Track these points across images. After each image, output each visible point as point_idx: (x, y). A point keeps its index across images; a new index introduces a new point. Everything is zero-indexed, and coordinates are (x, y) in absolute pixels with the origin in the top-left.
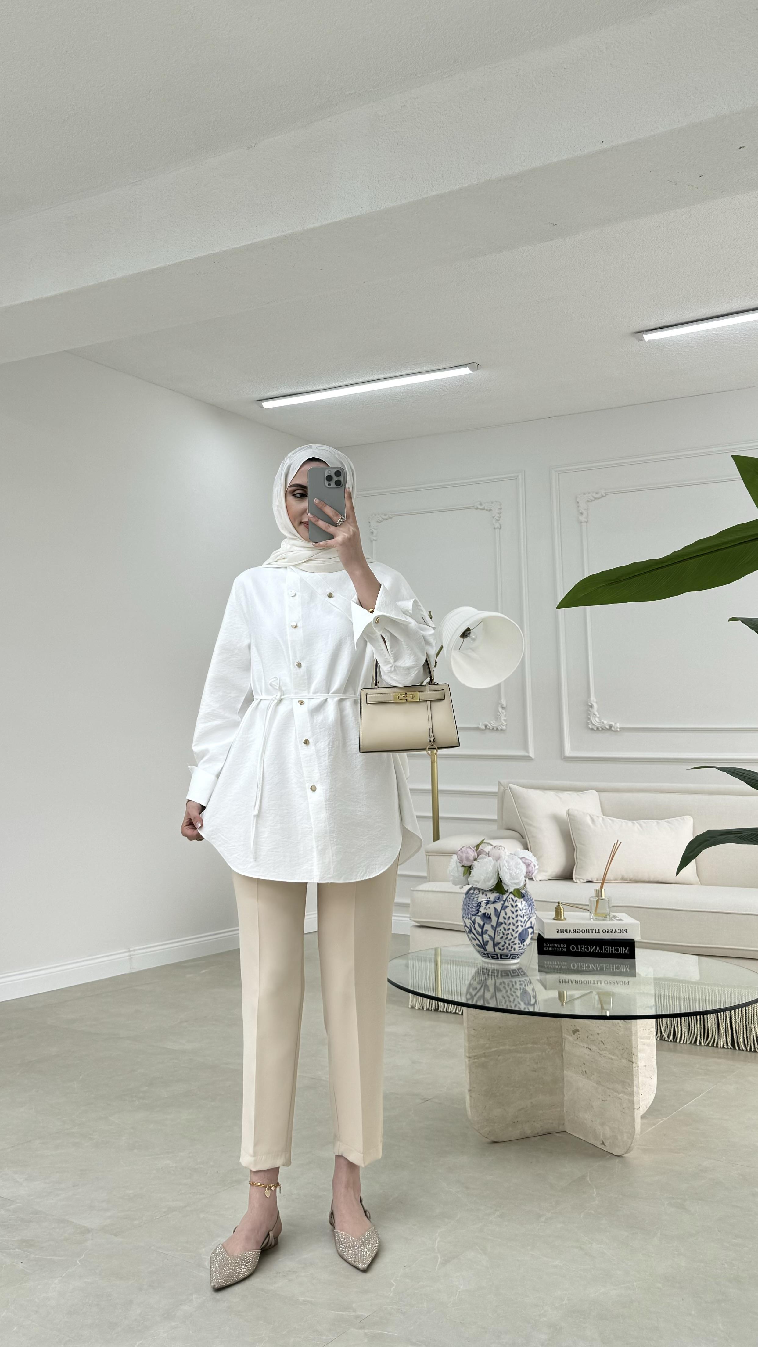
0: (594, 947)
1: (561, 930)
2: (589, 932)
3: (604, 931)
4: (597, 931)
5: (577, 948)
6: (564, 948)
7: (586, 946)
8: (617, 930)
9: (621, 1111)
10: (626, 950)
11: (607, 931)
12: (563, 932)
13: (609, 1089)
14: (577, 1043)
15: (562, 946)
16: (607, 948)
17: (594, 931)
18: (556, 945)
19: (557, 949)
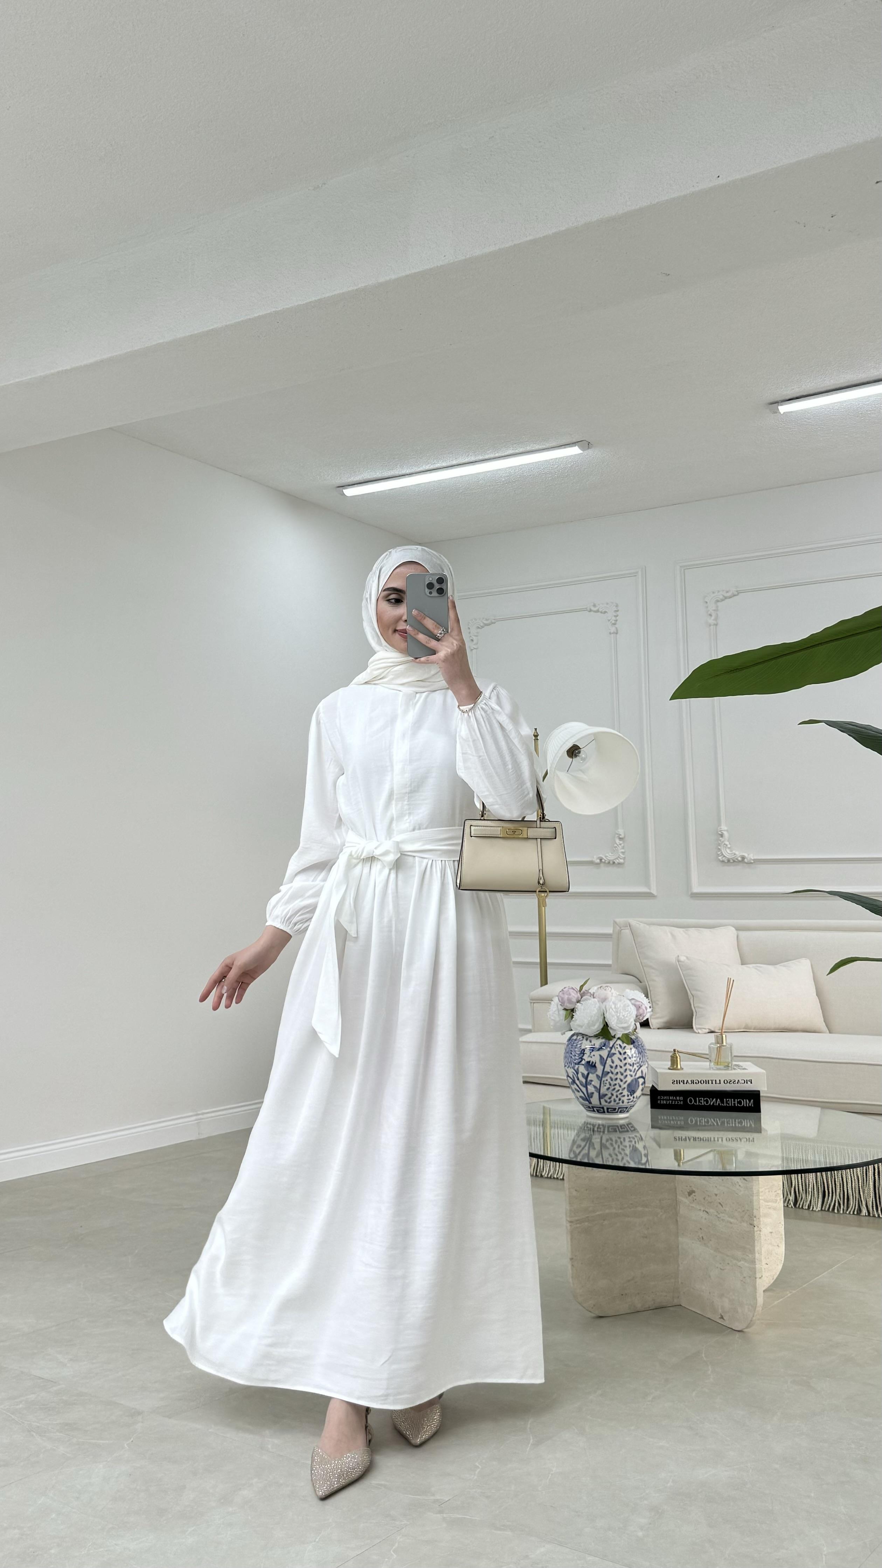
0: (715, 1099)
1: (677, 1081)
2: (709, 1083)
3: (726, 1082)
4: (718, 1082)
5: (695, 1101)
6: (680, 1101)
7: (705, 1099)
8: (740, 1081)
9: (742, 1281)
10: (750, 1103)
11: (728, 1081)
12: (680, 1083)
13: (728, 1256)
14: (693, 1205)
15: (678, 1098)
16: (729, 1101)
17: (714, 1082)
18: (671, 1098)
19: (672, 1102)
